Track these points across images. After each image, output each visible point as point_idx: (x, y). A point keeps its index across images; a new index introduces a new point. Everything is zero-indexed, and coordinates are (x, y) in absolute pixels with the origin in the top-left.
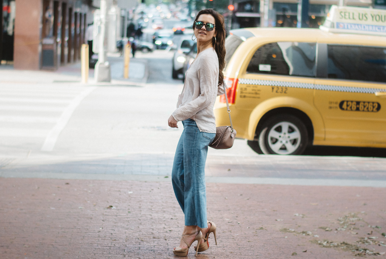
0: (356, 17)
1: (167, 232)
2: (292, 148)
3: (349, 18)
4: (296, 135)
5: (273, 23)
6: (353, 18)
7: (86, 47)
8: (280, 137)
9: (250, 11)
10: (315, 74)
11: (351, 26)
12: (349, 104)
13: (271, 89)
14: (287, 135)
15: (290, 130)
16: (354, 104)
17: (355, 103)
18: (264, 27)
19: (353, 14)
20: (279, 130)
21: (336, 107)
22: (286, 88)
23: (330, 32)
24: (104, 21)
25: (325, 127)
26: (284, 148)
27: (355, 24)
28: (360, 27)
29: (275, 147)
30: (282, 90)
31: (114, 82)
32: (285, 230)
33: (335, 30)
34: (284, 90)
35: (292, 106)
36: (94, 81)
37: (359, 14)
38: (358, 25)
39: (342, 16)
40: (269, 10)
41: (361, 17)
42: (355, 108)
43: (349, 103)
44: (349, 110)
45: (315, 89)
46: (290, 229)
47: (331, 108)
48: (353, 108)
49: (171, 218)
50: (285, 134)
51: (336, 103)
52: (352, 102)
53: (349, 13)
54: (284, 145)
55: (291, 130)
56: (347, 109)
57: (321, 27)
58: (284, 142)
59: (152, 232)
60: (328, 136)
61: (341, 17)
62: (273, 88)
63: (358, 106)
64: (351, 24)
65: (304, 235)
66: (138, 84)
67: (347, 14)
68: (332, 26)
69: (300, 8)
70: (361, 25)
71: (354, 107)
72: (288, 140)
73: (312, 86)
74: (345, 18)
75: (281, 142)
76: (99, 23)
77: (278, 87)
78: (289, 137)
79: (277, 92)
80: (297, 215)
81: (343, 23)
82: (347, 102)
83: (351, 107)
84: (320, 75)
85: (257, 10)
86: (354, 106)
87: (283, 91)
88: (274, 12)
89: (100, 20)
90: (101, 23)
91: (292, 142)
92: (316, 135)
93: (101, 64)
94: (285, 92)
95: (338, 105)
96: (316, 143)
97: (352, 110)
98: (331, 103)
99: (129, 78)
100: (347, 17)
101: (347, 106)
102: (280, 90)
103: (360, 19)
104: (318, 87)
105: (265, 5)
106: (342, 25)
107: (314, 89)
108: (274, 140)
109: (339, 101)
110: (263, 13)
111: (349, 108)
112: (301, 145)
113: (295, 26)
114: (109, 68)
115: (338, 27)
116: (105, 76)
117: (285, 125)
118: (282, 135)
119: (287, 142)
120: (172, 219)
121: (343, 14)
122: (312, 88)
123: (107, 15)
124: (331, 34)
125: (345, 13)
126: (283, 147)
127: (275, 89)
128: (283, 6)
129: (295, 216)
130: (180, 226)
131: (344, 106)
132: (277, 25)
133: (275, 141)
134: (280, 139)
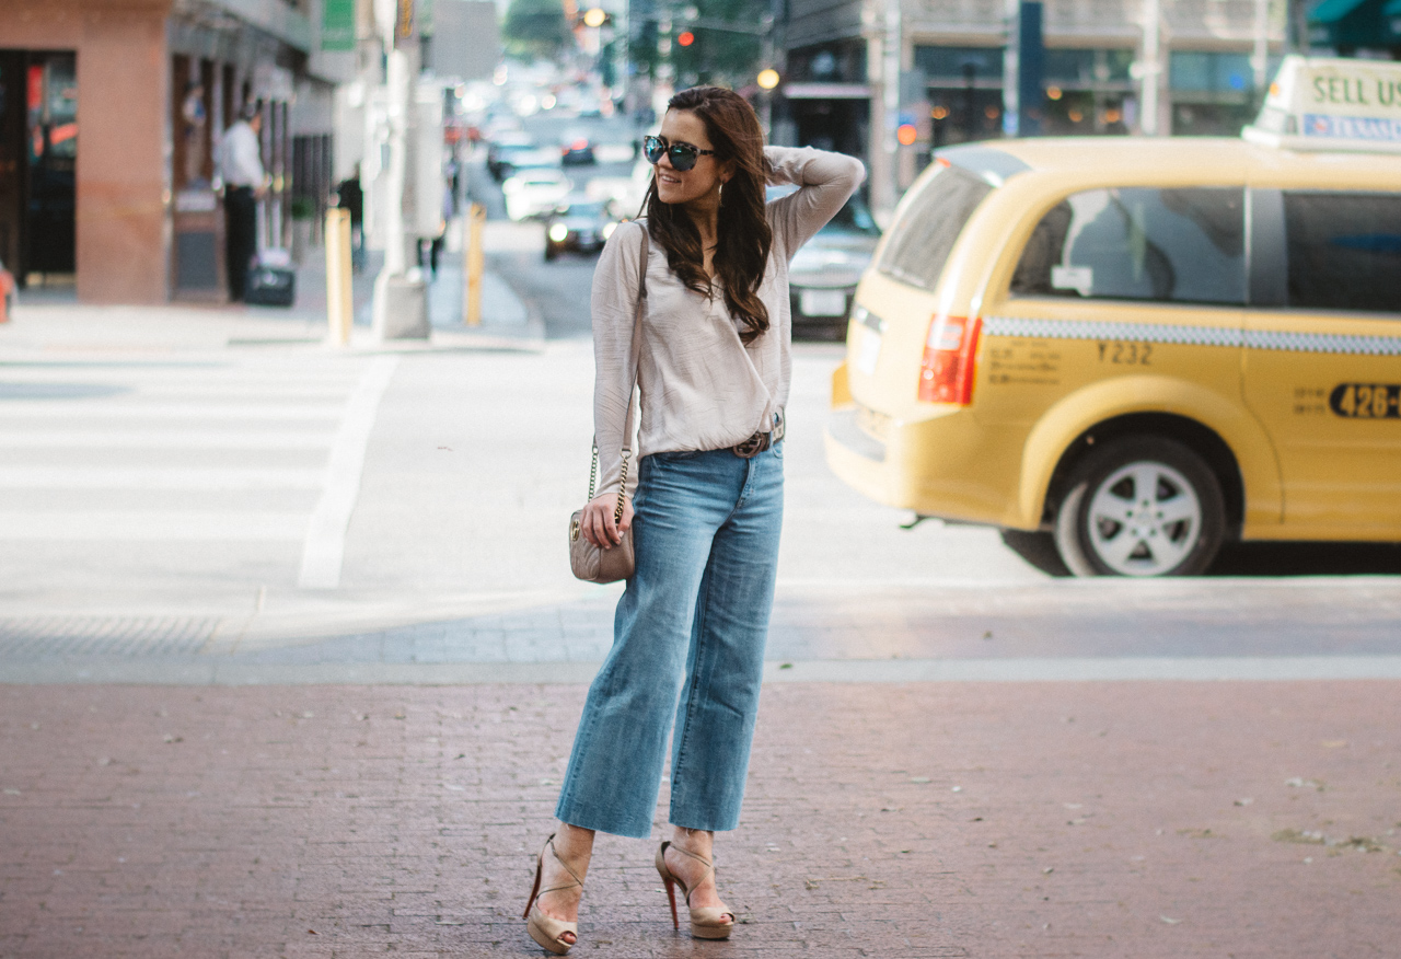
0: (1370, 92)
1: (895, 857)
2: (1169, 553)
3: (1347, 99)
4: (1186, 506)
6: (1361, 100)
7: (342, 220)
8: (1130, 514)
9: (834, 77)
10: (1246, 297)
11: (1355, 128)
12: (1364, 396)
13: (1096, 351)
14: (1154, 507)
15: (1164, 491)
16: (1381, 396)
17: (1384, 392)
19: (1360, 84)
20: (1125, 490)
21: (1320, 408)
22: (1148, 346)
23: (1283, 147)
24: (401, 126)
25: (1281, 477)
26: (1143, 555)
27: (1367, 120)
28: (1383, 127)
29: (1114, 552)
30: (1134, 354)
31: (439, 339)
32: (1290, 836)
33: (1302, 140)
34: (1141, 352)
35: (1169, 409)
36: (372, 338)
37: (1380, 85)
38: (1376, 121)
39: (1321, 92)
40: (902, 75)
41: (1386, 95)
42: (1384, 409)
43: (1362, 392)
44: (1363, 417)
45: (1246, 345)
46: (1306, 834)
47: (1300, 409)
48: (1376, 409)
49: (882, 807)
50: (1146, 503)
51: (1319, 393)
52: (1373, 387)
53: (1346, 83)
54: (1143, 544)
55: (1167, 491)
56: (1355, 414)
57: (1249, 132)
58: (1144, 532)
59: (846, 858)
60: (1293, 508)
61: (1317, 94)
62: (1102, 348)
63: (1393, 402)
64: (1353, 119)
65: (1362, 849)
66: (516, 343)
67: (1339, 86)
68: (1291, 126)
69: (1011, 62)
70: (1387, 122)
71: (1380, 406)
72: (1158, 524)
73: (1235, 338)
74: (1332, 99)
75: (1134, 532)
76: (385, 134)
77: (1119, 345)
78: (1160, 515)
79: (1116, 360)
80: (1298, 782)
81: (1325, 117)
82: (1357, 387)
83: (1370, 407)
84: (1262, 299)
85: (858, 74)
86: (1380, 402)
87: (1138, 356)
88: (920, 79)
89: (389, 124)
90: (392, 132)
91: (1171, 530)
92: (1253, 504)
93: (394, 277)
94: (1144, 361)
95: (1325, 401)
96: (1251, 532)
97: (1372, 415)
98: (1301, 392)
99: (482, 325)
100: (1339, 95)
101: (1358, 401)
102: (1127, 353)
103: (1382, 100)
104: (1254, 340)
105: (884, 54)
106: (1322, 122)
107: (1241, 345)
108: (1110, 528)
109: (1329, 387)
110: (881, 85)
111: (1362, 409)
112: (1202, 542)
114: (422, 289)
115: (1309, 130)
116: (412, 318)
117: (1145, 475)
118: (1136, 507)
119: (1153, 533)
120: (884, 810)
121: (1325, 86)
122: (1236, 343)
123: (411, 104)
124: (1289, 156)
125: (1331, 80)
126: (1142, 550)
127: (1110, 352)
128: (964, 60)
129: (1292, 786)
130: (928, 836)
131: (1348, 402)
133: (1113, 530)
134: (1129, 524)
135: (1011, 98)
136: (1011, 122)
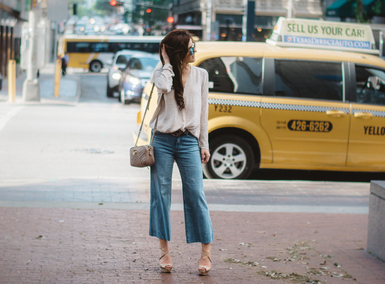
0: (305, 29)
1: (101, 264)
2: (236, 172)
3: (298, 31)
4: (242, 157)
5: (216, 36)
6: (303, 31)
7: (13, 63)
8: (224, 159)
9: (192, 23)
10: (262, 92)
11: (300, 40)
12: (299, 124)
13: (214, 108)
14: (232, 157)
15: (235, 152)
16: (304, 124)
17: (305, 123)
18: (206, 41)
19: (302, 26)
20: (223, 152)
21: (284, 127)
22: (230, 107)
23: (277, 46)
24: (32, 34)
25: (272, 149)
26: (228, 172)
27: (304, 38)
28: (309, 40)
29: (219, 171)
30: (226, 109)
31: (43, 101)
32: (230, 261)
33: (283, 43)
34: (228, 109)
35: (237, 127)
36: (21, 100)
37: (309, 27)
38: (307, 38)
39: (290, 28)
40: (212, 23)
41: (311, 30)
42: (305, 128)
43: (298, 123)
44: (298, 131)
45: (261, 107)
46: (236, 260)
47: (278, 128)
48: (302, 128)
49: (106, 248)
50: (229, 156)
51: (284, 123)
52: (301, 121)
53: (298, 26)
54: (228, 168)
55: (236, 152)
56: (296, 130)
57: (268, 41)
58: (228, 165)
59: (86, 264)
60: (275, 159)
61: (289, 29)
62: (216, 107)
63: (308, 126)
64: (300, 37)
65: (250, 265)
66: (69, 103)
67: (296, 27)
68: (280, 39)
69: (245, 19)
70: (311, 38)
71: (304, 127)
72: (233, 163)
73: (258, 105)
74: (293, 31)
75: (225, 165)
76: (27, 37)
77: (221, 106)
78: (234, 160)
79: (220, 111)
80: (243, 244)
81: (291, 36)
82: (297, 121)
83: (300, 127)
84: (267, 93)
85: (199, 23)
86: (304, 126)
87: (227, 110)
88: (217, 25)
89: (29, 34)
90: (29, 36)
91: (237, 165)
92: (263, 157)
93: (29, 81)
94: (229, 112)
95: (286, 125)
96: (262, 166)
97: (301, 130)
98: (279, 122)
99: (60, 97)
100: (296, 29)
101: (297, 125)
102: (224, 109)
103: (309, 31)
104: (264, 106)
105: (207, 16)
106: (290, 38)
107: (260, 107)
108: (218, 163)
109: (288, 121)
110: (206, 26)
111: (298, 128)
112: (247, 168)
113: (240, 40)
114: (38, 85)
115: (286, 40)
116: (34, 94)
117: (229, 147)
118: (226, 157)
119: (231, 165)
120: (107, 249)
121: (291, 27)
122: (258, 106)
123: (36, 28)
124: (279, 48)
125: (293, 25)
126: (228, 170)
127: (218, 108)
128: (227, 18)
129: (241, 245)
130: (115, 258)
131: (293, 126)
132: (221, 39)
133: (218, 164)
134: (224, 162)
135: (244, 31)
136: (244, 38)
